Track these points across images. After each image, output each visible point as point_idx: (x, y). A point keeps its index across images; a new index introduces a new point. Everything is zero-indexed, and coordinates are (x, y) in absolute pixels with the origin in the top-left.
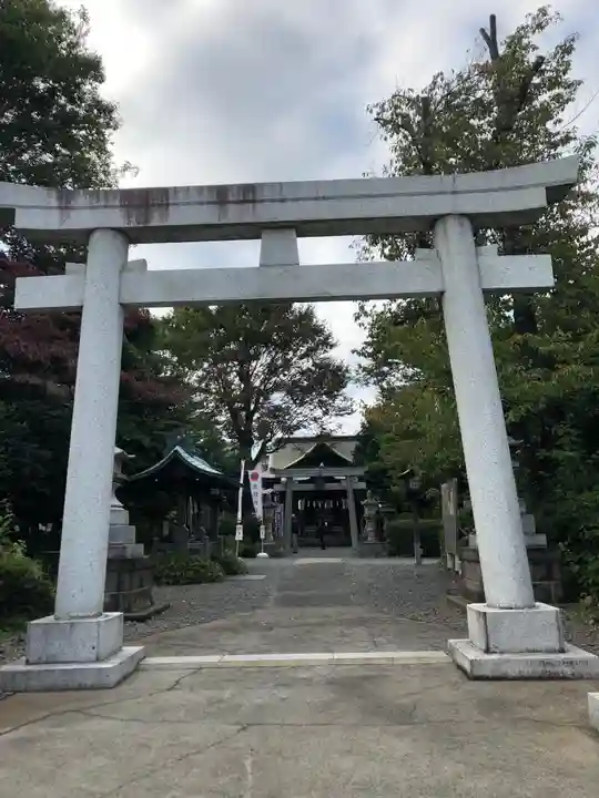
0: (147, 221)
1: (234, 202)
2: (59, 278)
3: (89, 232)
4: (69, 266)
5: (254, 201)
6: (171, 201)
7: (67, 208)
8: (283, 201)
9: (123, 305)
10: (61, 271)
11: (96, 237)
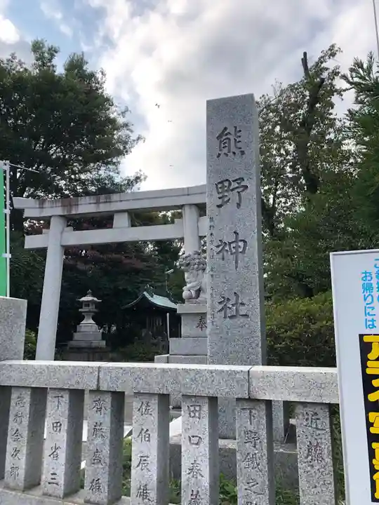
0: (70, 211)
1: (102, 203)
2: (40, 235)
3: (51, 217)
4: (44, 230)
5: (110, 202)
6: (79, 203)
7: (43, 208)
8: (121, 201)
9: (62, 246)
10: (41, 233)
11: (52, 219)
